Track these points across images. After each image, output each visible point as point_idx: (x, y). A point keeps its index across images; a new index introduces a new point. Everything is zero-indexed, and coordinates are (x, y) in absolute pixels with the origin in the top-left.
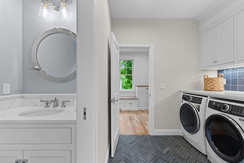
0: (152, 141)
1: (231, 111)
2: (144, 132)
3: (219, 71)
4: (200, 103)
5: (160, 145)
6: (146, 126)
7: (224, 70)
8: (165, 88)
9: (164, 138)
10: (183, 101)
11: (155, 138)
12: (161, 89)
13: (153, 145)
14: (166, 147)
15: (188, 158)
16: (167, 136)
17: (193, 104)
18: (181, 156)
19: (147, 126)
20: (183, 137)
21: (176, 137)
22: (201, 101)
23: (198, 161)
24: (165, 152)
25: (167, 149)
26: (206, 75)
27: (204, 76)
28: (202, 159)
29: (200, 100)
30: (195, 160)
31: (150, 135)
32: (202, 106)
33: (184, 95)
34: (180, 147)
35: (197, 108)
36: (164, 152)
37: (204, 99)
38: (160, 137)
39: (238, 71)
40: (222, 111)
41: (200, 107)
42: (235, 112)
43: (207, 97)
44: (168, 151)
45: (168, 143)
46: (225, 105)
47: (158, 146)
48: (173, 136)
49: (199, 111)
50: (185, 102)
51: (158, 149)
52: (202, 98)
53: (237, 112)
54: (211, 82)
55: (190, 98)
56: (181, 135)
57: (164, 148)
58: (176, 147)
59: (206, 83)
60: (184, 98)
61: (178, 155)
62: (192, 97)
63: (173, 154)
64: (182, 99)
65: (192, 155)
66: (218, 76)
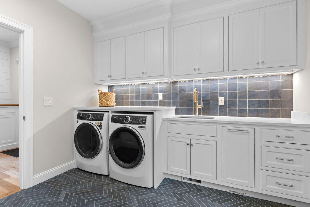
0: (34, 196)
1: (132, 121)
2: (8, 191)
3: (110, 87)
4: (102, 120)
5: (50, 194)
6: (6, 180)
7: (113, 86)
8: (52, 105)
9: (52, 182)
10: (79, 120)
11: (36, 189)
12: (45, 107)
13: (37, 202)
14: (60, 192)
15: (93, 187)
16: (55, 177)
17: (94, 122)
18: (85, 190)
19: (11, 179)
20: (78, 168)
21: (69, 172)
22: (103, 118)
23: (103, 185)
24: (62, 198)
25: (64, 192)
26: (100, 89)
27: (99, 90)
28: (106, 181)
29: (102, 116)
30: (100, 185)
31: (23, 190)
32: (104, 123)
33: (79, 114)
34: (79, 182)
35: (99, 126)
36: (62, 200)
37: (106, 114)
38: (45, 183)
39: (125, 88)
40: (125, 123)
41: (102, 125)
42: (135, 122)
43: (108, 112)
44: (67, 195)
45: (61, 185)
46: (127, 117)
47: (47, 198)
48: (64, 173)
49: (101, 129)
50: (81, 122)
51: (49, 202)
52: (103, 114)
53: (136, 121)
54: (107, 97)
55: (89, 116)
56: (75, 167)
57: (59, 195)
58: (74, 184)
59: (102, 98)
60: (80, 117)
61: (81, 191)
62: (91, 114)
63: (75, 195)
64: (77, 119)
65: (96, 183)
66: (109, 92)
